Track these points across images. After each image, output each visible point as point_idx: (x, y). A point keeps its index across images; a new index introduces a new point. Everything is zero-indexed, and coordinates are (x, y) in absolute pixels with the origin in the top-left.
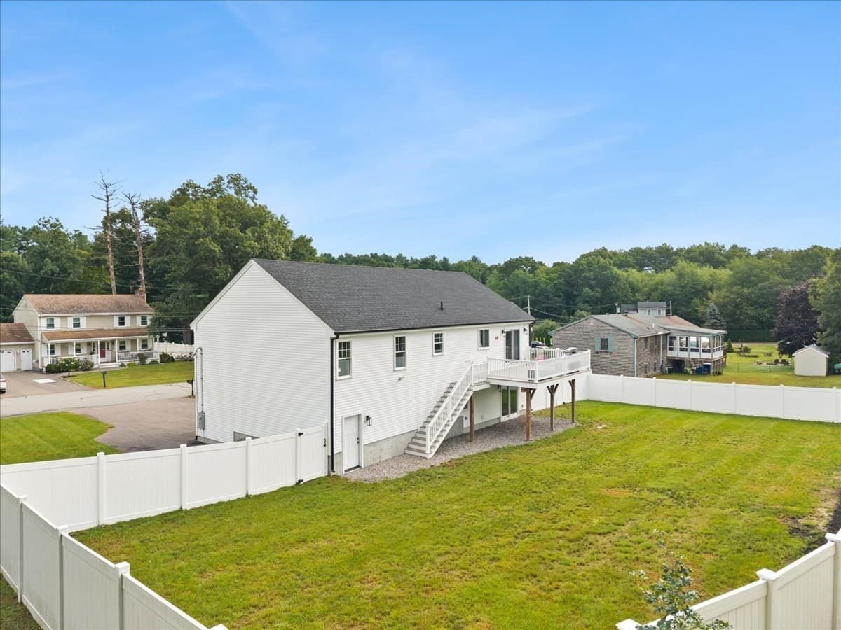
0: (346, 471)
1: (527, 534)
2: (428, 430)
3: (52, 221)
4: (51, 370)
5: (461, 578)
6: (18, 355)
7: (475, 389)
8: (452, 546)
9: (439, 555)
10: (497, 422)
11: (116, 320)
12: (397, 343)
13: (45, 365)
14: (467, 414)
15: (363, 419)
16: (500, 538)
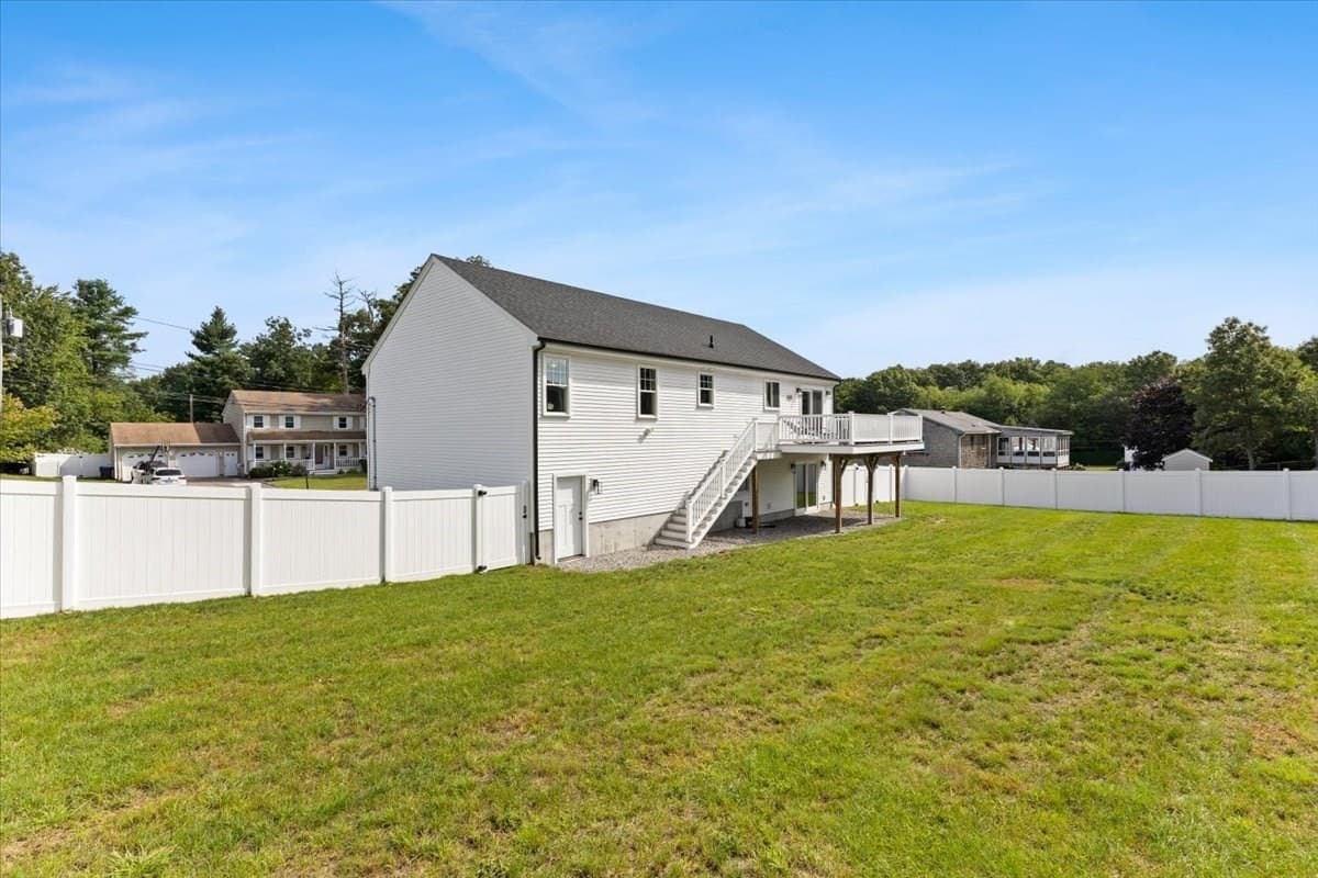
0: (560, 560)
1: (878, 641)
2: (690, 512)
3: (282, 321)
4: (255, 475)
5: (741, 723)
6: (221, 458)
7: (760, 457)
8: (721, 658)
9: (692, 674)
10: (787, 516)
11: (336, 422)
12: (642, 376)
13: (251, 469)
14: (747, 498)
15: (588, 484)
16: (820, 647)
